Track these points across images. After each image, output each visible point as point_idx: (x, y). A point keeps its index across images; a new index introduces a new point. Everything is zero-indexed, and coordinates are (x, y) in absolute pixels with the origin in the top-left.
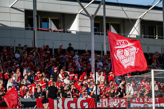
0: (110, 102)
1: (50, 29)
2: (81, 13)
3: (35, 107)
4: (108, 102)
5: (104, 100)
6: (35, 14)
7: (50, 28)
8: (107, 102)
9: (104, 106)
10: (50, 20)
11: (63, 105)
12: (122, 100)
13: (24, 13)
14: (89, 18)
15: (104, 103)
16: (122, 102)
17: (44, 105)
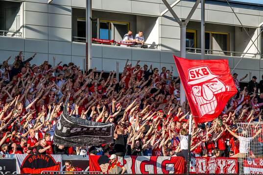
0: (210, 165)
1: (114, 41)
2: (163, 16)
3: (86, 170)
4: (207, 165)
5: (200, 161)
6: (89, 15)
7: (112, 39)
8: (204, 164)
9: (200, 171)
10: (112, 26)
11: (133, 168)
12: (229, 162)
13: (70, 13)
14: (178, 25)
15: (200, 167)
16: (229, 165)
17: (102, 166)
